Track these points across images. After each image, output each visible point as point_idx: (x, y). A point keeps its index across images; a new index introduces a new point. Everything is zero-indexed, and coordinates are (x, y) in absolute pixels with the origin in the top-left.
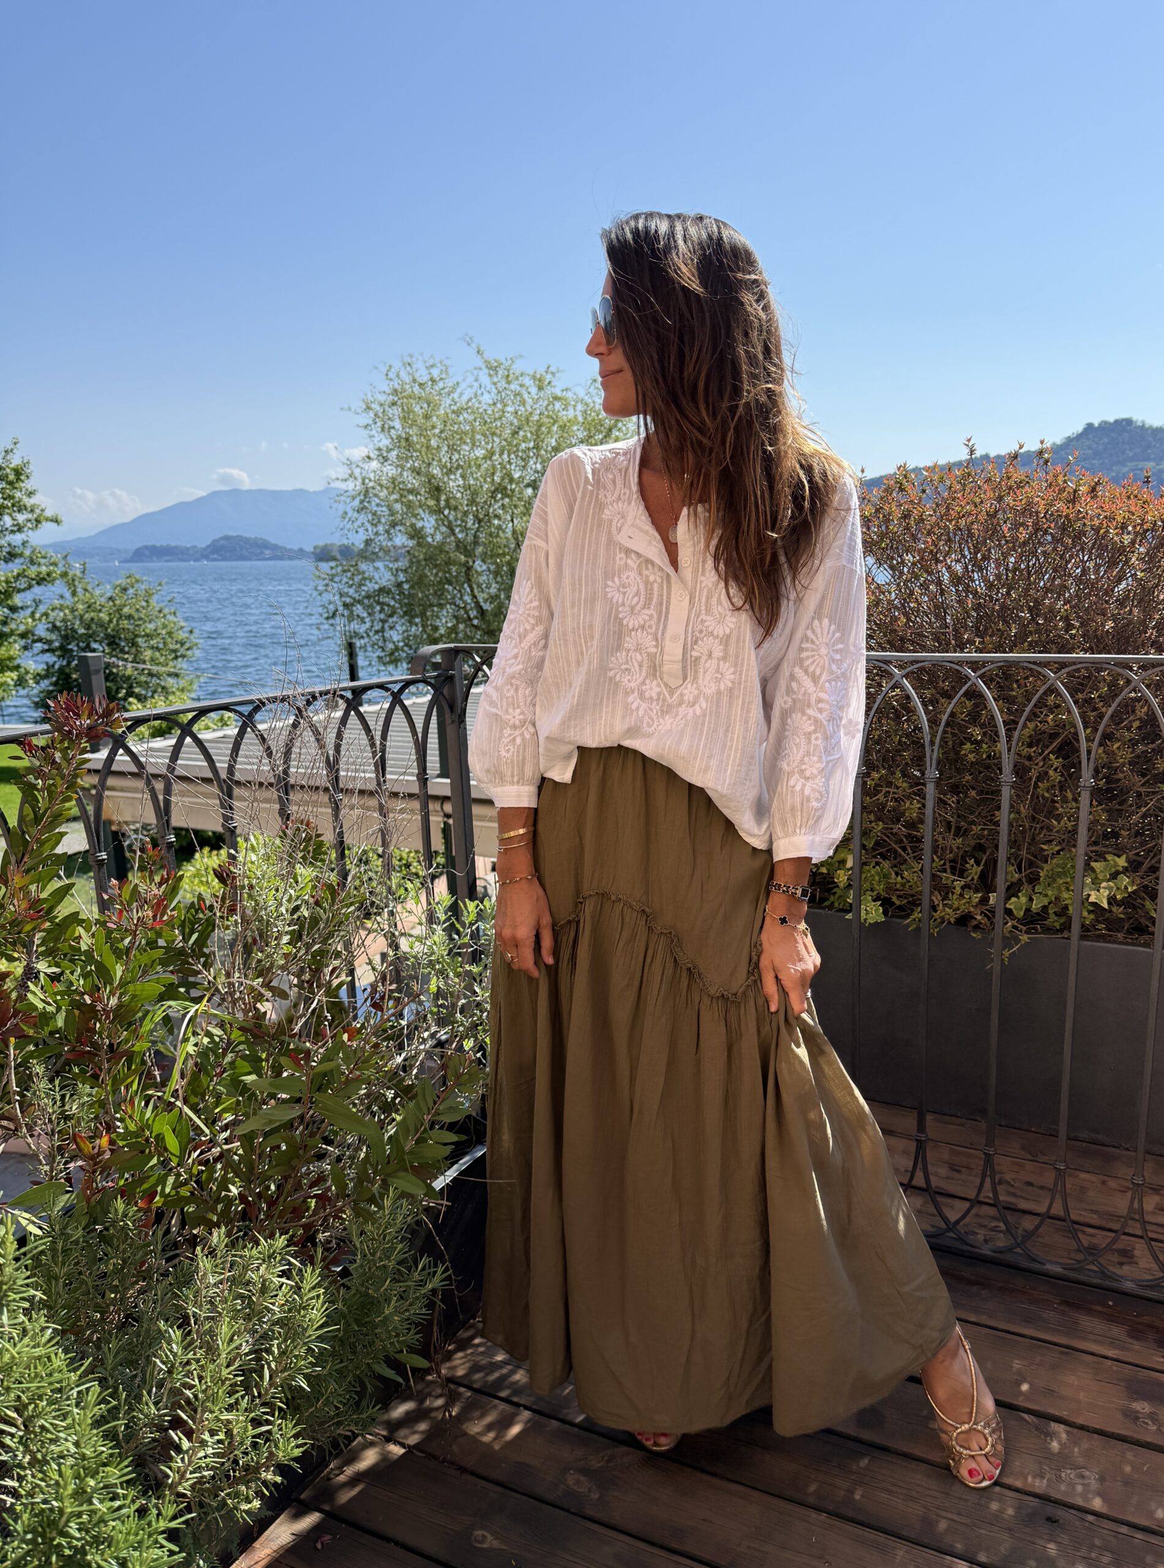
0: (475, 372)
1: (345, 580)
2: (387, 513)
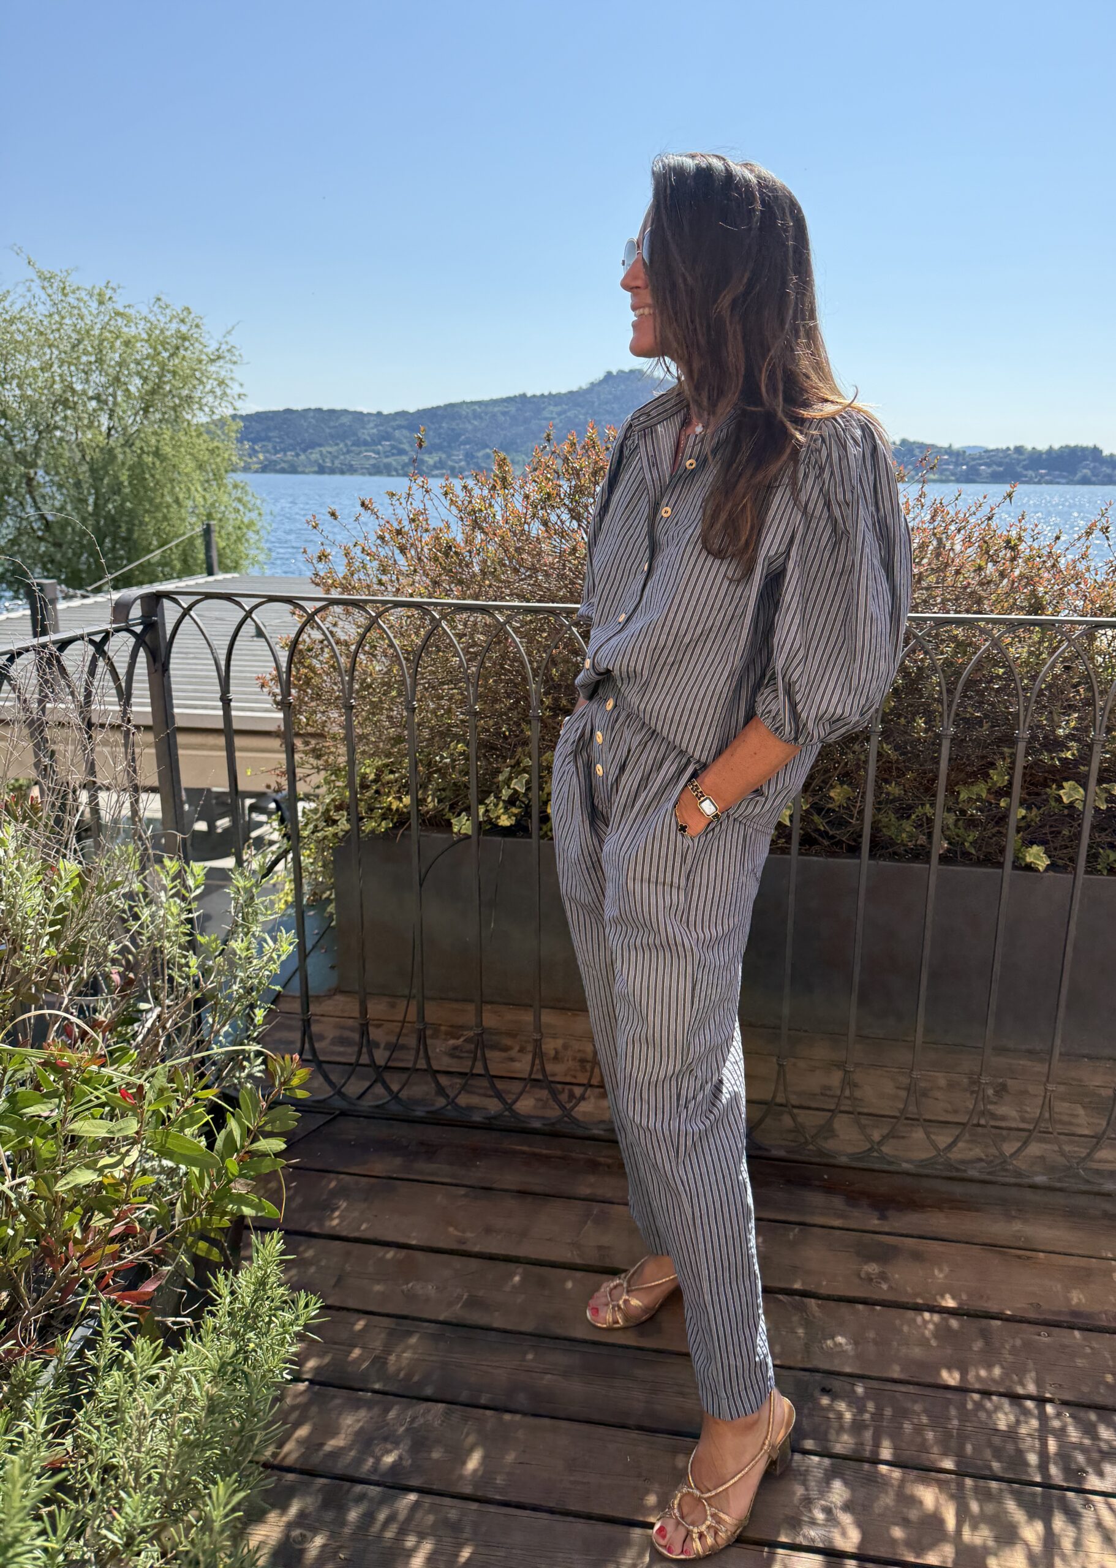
0: (27, 283)
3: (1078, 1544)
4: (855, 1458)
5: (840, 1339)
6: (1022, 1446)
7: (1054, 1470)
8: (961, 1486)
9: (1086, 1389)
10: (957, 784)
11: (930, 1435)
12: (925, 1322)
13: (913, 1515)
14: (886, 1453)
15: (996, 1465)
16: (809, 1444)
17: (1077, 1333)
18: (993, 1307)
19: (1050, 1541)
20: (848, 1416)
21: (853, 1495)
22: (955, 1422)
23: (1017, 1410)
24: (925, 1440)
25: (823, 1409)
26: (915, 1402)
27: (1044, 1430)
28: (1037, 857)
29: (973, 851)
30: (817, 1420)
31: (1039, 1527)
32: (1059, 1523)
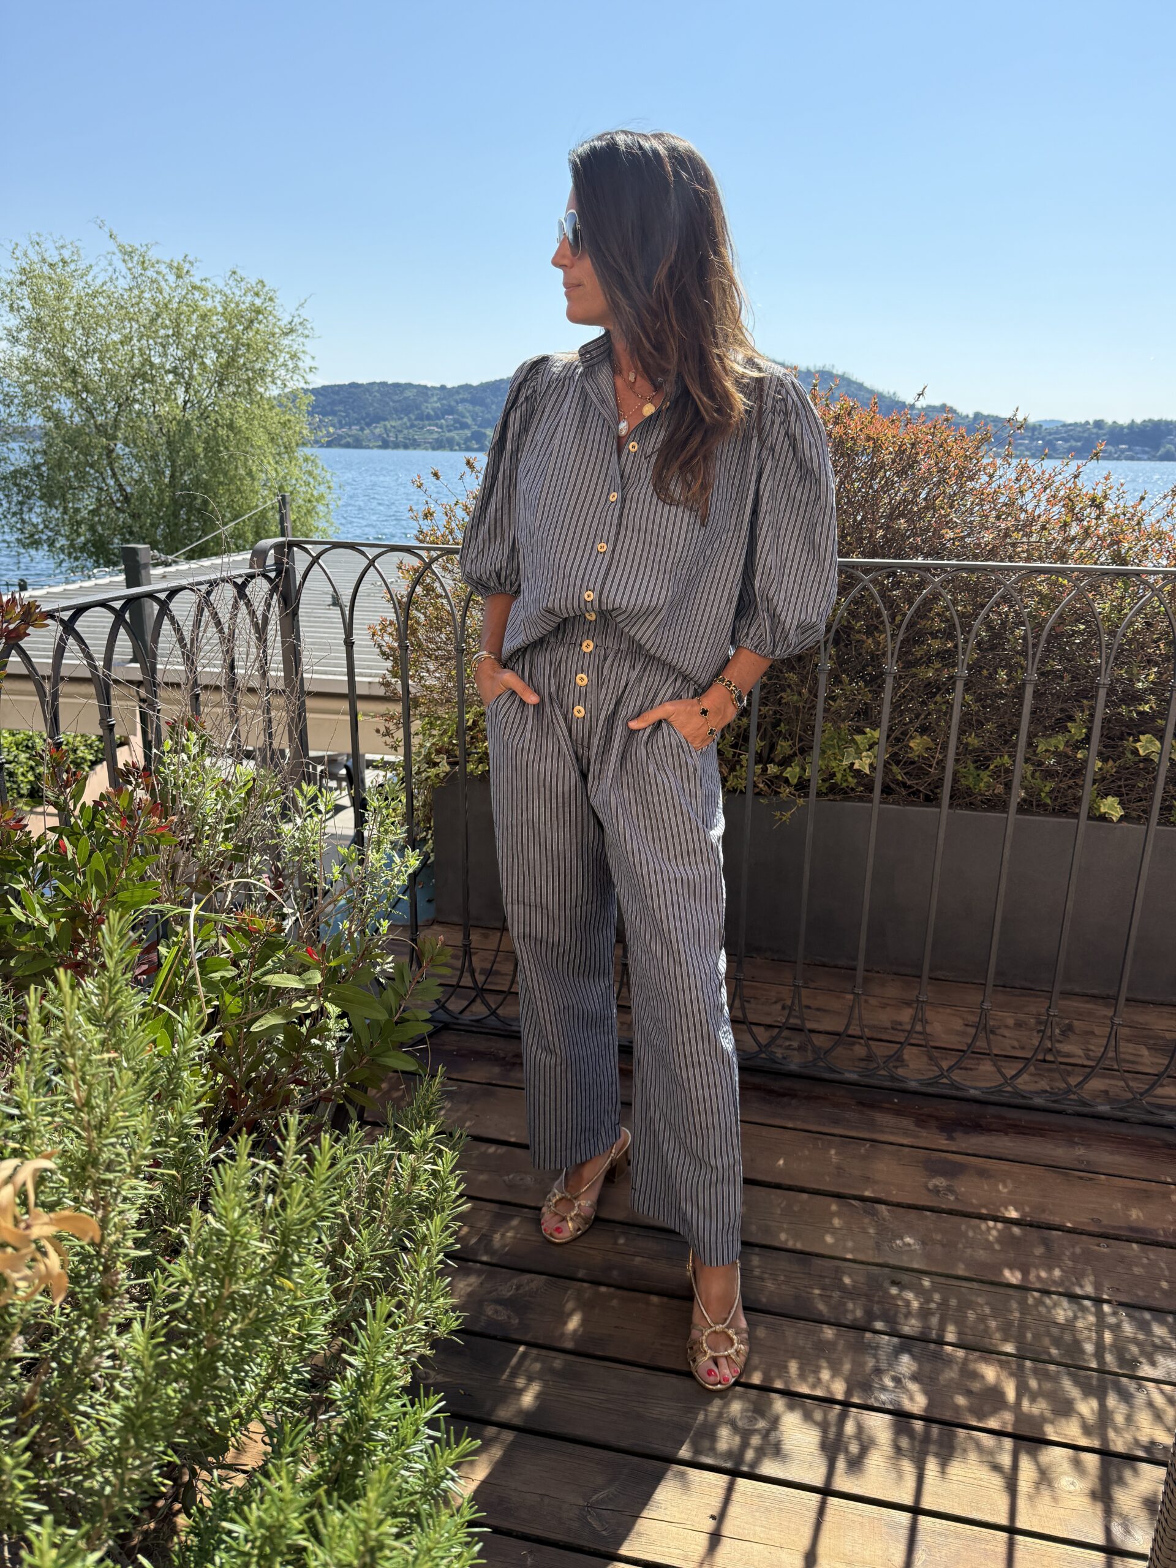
0: (109, 256)
2: (21, 393)
3: (1129, 1419)
4: (923, 1339)
5: (908, 1240)
6: (1080, 1337)
7: (1109, 1358)
8: (1021, 1367)
9: (1140, 1293)
10: (1036, 736)
11: (993, 1324)
12: (989, 1229)
13: (976, 1386)
14: (951, 1336)
15: (1054, 1351)
16: (879, 1325)
17: (1135, 1246)
18: (1056, 1220)
19: (1104, 1417)
20: (915, 1304)
21: (920, 1368)
22: (1017, 1315)
23: (1075, 1307)
24: (987, 1327)
25: (894, 1297)
26: (978, 1295)
27: (1101, 1324)
28: (1111, 807)
29: (1048, 801)
30: (887, 1306)
31: (1094, 1403)
32: (1112, 1401)
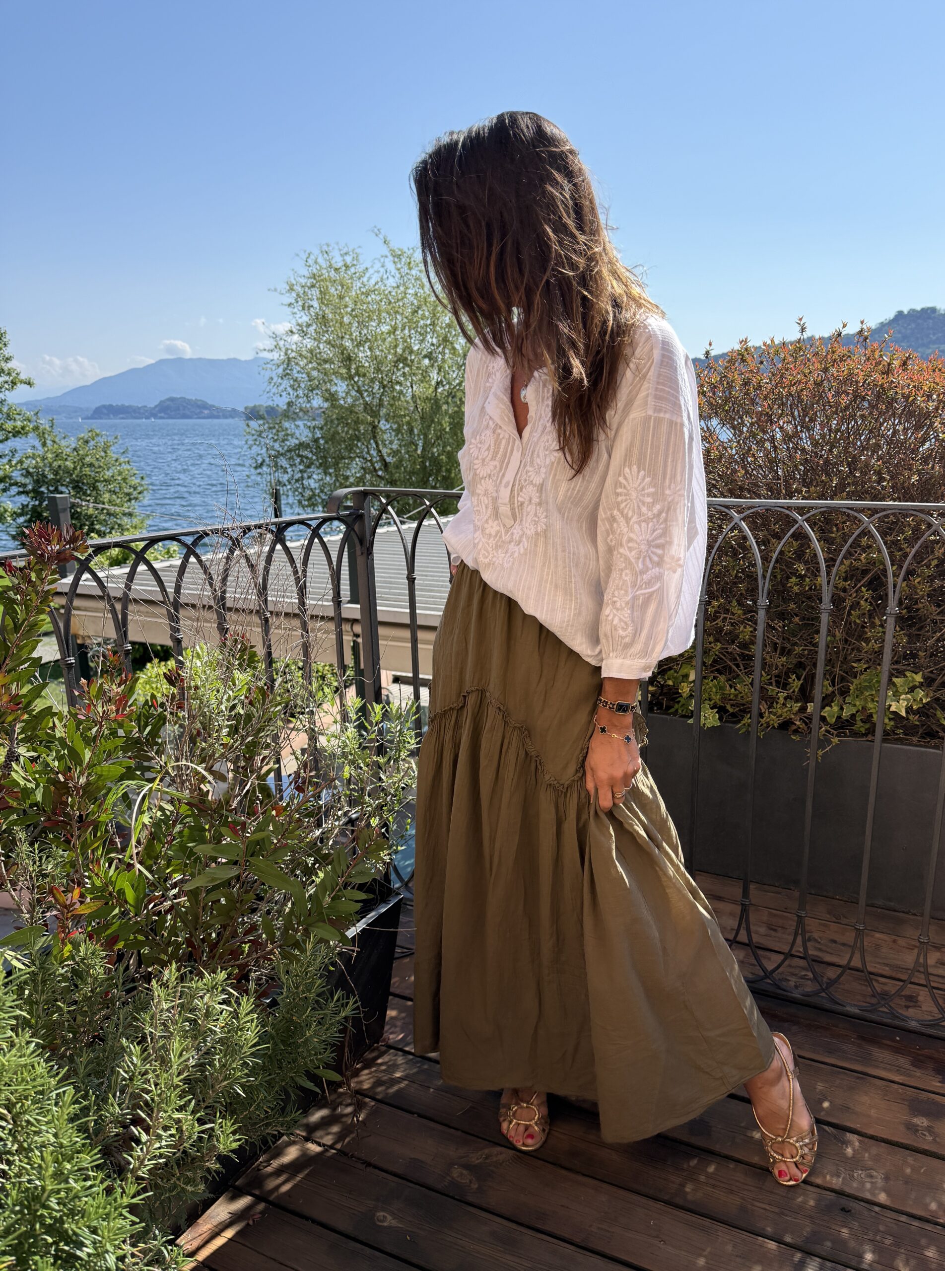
0: (382, 260)
1: (271, 436)
2: (307, 379)
